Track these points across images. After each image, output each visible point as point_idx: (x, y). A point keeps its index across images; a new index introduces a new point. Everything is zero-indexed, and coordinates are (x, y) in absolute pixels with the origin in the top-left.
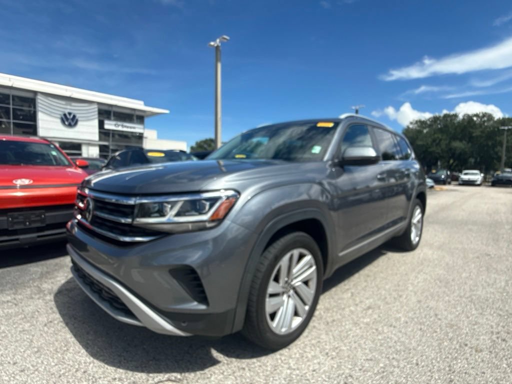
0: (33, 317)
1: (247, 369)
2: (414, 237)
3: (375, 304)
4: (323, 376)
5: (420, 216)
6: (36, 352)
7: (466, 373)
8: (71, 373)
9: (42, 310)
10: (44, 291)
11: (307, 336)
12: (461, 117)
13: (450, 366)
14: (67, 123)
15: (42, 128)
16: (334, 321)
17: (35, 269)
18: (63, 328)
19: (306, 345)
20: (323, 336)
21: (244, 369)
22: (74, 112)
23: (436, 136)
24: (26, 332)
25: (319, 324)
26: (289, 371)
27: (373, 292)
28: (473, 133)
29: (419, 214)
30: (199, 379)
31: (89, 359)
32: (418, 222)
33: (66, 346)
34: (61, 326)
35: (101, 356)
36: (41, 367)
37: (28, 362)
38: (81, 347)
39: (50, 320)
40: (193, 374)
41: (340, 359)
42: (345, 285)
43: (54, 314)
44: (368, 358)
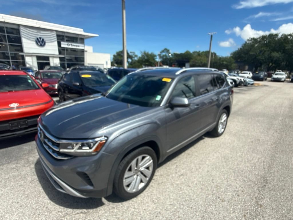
0: (25, 178)
1: (116, 208)
2: (220, 130)
3: (185, 173)
4: (148, 213)
5: (226, 118)
6: (27, 197)
7: (211, 213)
8: (41, 208)
9: (29, 173)
10: (30, 162)
11: (147, 191)
12: (280, 36)
13: (206, 209)
14: (39, 44)
15: (26, 47)
16: (162, 182)
17: (26, 147)
18: (39, 184)
19: (145, 196)
20: (154, 192)
21: (114, 208)
22: (42, 37)
23: (262, 49)
24: (22, 186)
25: (155, 184)
26: (133, 210)
27: (187, 165)
28: (286, 47)
29: (225, 117)
30: (94, 213)
31: (49, 201)
32: (224, 121)
33: (39, 194)
34: (38, 183)
35: (54, 200)
36: (28, 205)
37: (23, 202)
38: (46, 195)
39: (33, 179)
40: (92, 210)
41: (158, 204)
42: (175, 160)
43: (34, 176)
44: (171, 204)
